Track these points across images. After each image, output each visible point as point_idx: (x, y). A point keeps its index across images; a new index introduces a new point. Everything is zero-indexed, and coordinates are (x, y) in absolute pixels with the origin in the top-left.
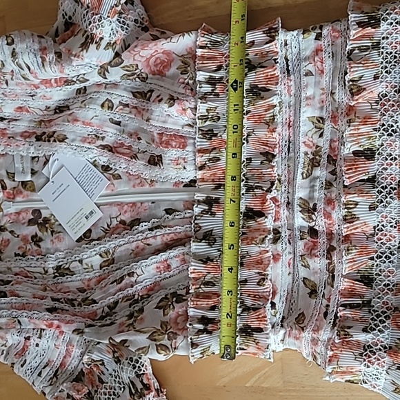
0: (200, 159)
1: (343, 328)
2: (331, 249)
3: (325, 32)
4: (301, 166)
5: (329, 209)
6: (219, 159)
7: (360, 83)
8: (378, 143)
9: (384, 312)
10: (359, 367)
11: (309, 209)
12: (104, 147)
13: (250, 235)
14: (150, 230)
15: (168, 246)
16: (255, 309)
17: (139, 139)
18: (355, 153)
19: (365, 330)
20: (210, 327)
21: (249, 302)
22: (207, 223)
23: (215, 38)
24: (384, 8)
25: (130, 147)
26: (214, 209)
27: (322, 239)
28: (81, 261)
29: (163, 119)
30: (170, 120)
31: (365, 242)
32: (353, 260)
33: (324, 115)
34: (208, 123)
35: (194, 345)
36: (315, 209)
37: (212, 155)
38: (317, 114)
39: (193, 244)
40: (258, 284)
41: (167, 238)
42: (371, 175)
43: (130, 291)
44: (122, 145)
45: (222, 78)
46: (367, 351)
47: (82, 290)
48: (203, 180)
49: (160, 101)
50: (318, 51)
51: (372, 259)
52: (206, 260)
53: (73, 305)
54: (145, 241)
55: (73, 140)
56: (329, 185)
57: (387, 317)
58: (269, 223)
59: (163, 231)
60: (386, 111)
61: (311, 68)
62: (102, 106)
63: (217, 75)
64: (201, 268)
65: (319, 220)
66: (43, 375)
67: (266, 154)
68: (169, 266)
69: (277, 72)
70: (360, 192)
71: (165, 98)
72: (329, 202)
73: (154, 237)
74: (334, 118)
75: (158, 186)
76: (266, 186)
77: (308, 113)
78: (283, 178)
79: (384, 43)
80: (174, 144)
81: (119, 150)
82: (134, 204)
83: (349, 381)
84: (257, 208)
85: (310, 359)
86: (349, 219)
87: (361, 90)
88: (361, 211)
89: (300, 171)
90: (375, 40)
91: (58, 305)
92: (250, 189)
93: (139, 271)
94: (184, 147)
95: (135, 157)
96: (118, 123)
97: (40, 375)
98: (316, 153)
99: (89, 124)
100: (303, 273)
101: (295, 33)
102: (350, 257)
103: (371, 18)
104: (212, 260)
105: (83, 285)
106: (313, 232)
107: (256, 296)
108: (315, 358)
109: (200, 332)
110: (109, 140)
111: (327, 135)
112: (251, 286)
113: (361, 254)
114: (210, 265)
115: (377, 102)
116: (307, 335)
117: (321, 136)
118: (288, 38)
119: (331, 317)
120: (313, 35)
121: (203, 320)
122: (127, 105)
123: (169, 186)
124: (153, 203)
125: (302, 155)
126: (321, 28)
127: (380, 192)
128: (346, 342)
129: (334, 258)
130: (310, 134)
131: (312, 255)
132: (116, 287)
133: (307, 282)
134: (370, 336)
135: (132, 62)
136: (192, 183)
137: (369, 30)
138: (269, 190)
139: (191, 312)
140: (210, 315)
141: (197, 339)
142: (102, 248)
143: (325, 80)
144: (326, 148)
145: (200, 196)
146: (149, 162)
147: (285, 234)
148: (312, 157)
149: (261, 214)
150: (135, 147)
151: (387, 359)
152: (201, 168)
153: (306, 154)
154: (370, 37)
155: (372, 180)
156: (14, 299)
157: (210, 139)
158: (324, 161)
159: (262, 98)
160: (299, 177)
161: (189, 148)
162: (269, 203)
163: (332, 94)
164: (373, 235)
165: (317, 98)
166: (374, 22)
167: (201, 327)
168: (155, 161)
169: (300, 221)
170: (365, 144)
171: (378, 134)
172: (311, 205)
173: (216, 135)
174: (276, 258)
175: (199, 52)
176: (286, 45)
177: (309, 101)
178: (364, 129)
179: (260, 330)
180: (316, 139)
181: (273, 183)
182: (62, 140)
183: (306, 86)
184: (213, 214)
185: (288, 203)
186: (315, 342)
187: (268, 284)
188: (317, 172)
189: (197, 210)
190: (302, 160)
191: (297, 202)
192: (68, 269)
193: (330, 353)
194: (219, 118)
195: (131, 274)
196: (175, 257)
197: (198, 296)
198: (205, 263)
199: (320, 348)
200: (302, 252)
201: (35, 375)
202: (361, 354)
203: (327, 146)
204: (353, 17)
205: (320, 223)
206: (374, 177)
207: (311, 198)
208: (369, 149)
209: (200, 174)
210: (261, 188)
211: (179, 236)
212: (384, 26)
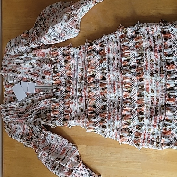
0: (54, 79)
1: (89, 119)
2: (86, 100)
3: (81, 48)
4: (78, 80)
5: (85, 90)
6: (59, 78)
7: (90, 59)
8: (95, 73)
9: (98, 114)
10: (93, 127)
11: (80, 91)
12: (30, 74)
13: (66, 97)
14: (43, 94)
15: (47, 98)
16: (67, 115)
17: (39, 72)
18: (90, 75)
19: (94, 118)
20: (56, 119)
21: (65, 113)
22: (57, 94)
23: (55, 48)
24: (94, 41)
25: (37, 74)
26: (58, 90)
27: (84, 98)
28: (26, 102)
29: (45, 68)
30: (47, 68)
31: (93, 97)
32: (90, 102)
33: (83, 67)
34: (55, 69)
35: (52, 123)
36: (81, 91)
37: (57, 77)
38: (82, 67)
39: (53, 98)
40: (67, 109)
41: (47, 96)
42: (94, 81)
43: (37, 108)
44: (35, 73)
45: (58, 59)
46: (95, 123)
47: (26, 109)
48: (55, 83)
49: (44, 63)
50: (80, 52)
51: (95, 101)
52: (55, 102)
53: (24, 113)
54: (42, 97)
55: (22, 73)
56: (85, 84)
57: (99, 115)
58: (70, 93)
59: (46, 95)
60: (97, 65)
61: (79, 56)
62: (29, 64)
63: (56, 58)
64: (54, 104)
65: (82, 93)
66: (19, 137)
67: (69, 77)
68: (47, 103)
69: (71, 57)
70: (91, 85)
71: (45, 63)
72: (85, 88)
73: (44, 96)
74: (85, 68)
75: (44, 85)
76: (70, 85)
77: (79, 67)
78: (74, 84)
79: (94, 49)
80: (47, 74)
81: (34, 74)
82: (39, 89)
83: (92, 132)
84: (68, 90)
85: (83, 127)
86: (89, 92)
87: (90, 61)
88: (92, 90)
89: (78, 82)
90: (92, 49)
91: (21, 115)
92: (66, 85)
93: (40, 103)
94: (50, 75)
95: (38, 76)
96: (34, 68)
97: (18, 137)
98: (82, 77)
99: (26, 69)
100: (79, 106)
101: (75, 48)
102: (89, 101)
103: (91, 44)
104: (57, 103)
105: (26, 108)
106: (81, 96)
107: (67, 112)
108: (84, 127)
109: (53, 120)
110: (31, 72)
111: (84, 73)
112: (66, 109)
113: (92, 100)
114: (57, 104)
115: (95, 63)
116: (81, 121)
117: (83, 73)
118: (74, 49)
119: (86, 116)
120: (79, 49)
121: (55, 117)
122: (35, 63)
123: (47, 85)
124: (43, 89)
125: (79, 78)
126: (80, 47)
127: (96, 85)
128: (90, 122)
129: (86, 102)
130: (80, 72)
131: (81, 102)
132: (34, 107)
133: (80, 109)
134: (95, 119)
135: (34, 53)
136: (53, 84)
137: (91, 47)
138: (70, 86)
139: (52, 115)
140: (56, 116)
141: (52, 122)
142: (31, 98)
143: (83, 59)
144: (84, 76)
145: (55, 87)
146: (42, 78)
147: (75, 97)
148: (81, 78)
149: (69, 91)
150: (38, 74)
151: (99, 124)
152: (55, 80)
153: (80, 77)
154: (91, 48)
155: (94, 82)
156: (10, 116)
157: (56, 73)
158: (84, 79)
159: (68, 63)
160: (78, 83)
161: (51, 76)
162: (71, 89)
163: (85, 62)
164: (95, 95)
165: (82, 64)
166: (92, 45)
167: (54, 119)
168: (44, 78)
169: (78, 94)
170: (92, 73)
171: (95, 71)
172: (81, 90)
173: (57, 72)
174: (72, 103)
175: (52, 52)
176: (73, 51)
177: (80, 65)
178: (91, 70)
179: (67, 120)
180: (82, 74)
181: (71, 84)
182: (20, 73)
183: (79, 61)
184: (58, 92)
185: (75, 90)
186: (83, 122)
187: (70, 108)
188: (82, 82)
189: (54, 90)
190: (78, 79)
191: (77, 89)
192: (22, 104)
193: (87, 124)
194: (58, 68)
195: (38, 104)
196: (48, 101)
197: (54, 111)
198: (55, 103)
199: (84, 123)
200: (79, 101)
201: (17, 138)
202: (94, 124)
203: (84, 75)
204: (86, 44)
205: (83, 94)
206: (95, 81)
207: (81, 88)
208: (93, 75)
209: (54, 82)
210: (68, 85)
211: (50, 96)
212: (94, 45)
